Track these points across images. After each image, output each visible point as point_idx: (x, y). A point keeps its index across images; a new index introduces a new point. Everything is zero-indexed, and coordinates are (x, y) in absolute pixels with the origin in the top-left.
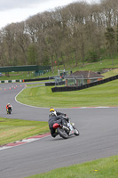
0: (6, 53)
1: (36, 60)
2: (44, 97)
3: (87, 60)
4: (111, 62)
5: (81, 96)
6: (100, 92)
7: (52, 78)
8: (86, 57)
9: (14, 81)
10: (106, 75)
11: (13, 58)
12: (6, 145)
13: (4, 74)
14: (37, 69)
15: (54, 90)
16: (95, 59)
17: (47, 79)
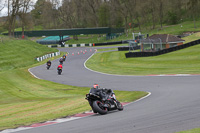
0: (74, 14)
1: (108, 22)
2: (116, 63)
3: (165, 22)
4: (193, 25)
5: (159, 62)
6: (180, 58)
7: (126, 42)
8: (164, 19)
9: (83, 45)
10: (187, 40)
11: (82, 19)
12: (73, 116)
13: (71, 37)
14: (109, 32)
15: (128, 55)
16: (174, 21)
17: (121, 43)
